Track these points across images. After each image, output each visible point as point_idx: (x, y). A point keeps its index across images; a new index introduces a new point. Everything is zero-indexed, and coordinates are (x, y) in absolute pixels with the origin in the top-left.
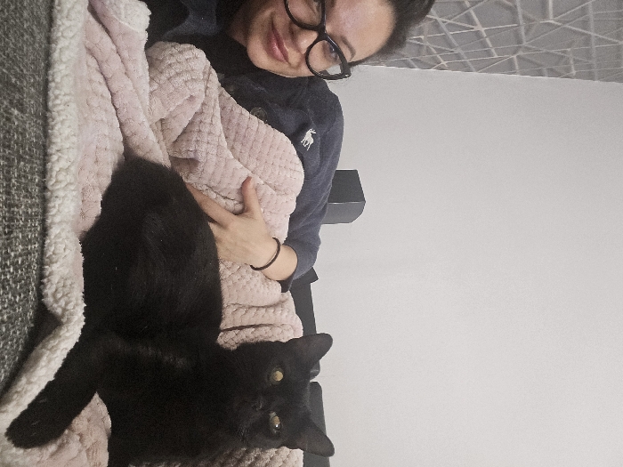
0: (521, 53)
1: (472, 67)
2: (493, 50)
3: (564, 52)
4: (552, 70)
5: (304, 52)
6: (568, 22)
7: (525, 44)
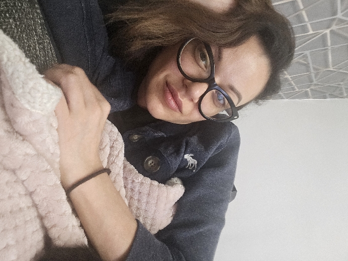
0: (312, 87)
1: (284, 97)
2: (296, 87)
3: (339, 84)
4: (332, 95)
5: (196, 101)
6: (341, 69)
7: (315, 82)
